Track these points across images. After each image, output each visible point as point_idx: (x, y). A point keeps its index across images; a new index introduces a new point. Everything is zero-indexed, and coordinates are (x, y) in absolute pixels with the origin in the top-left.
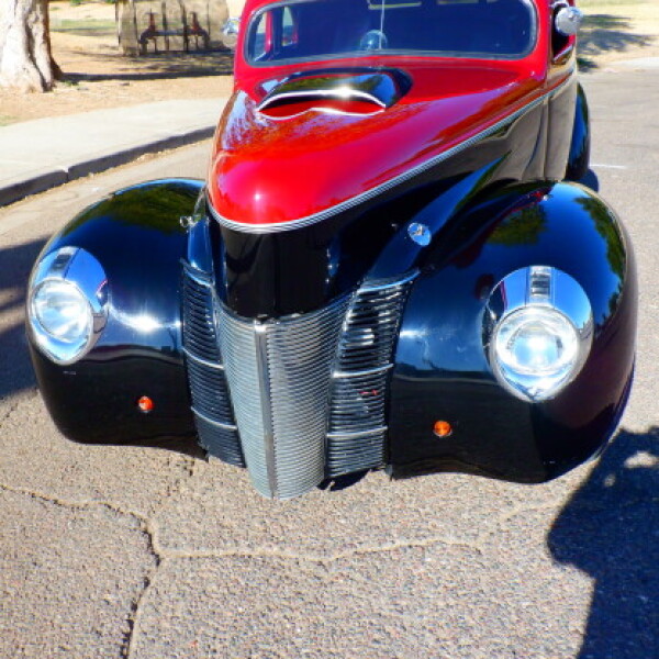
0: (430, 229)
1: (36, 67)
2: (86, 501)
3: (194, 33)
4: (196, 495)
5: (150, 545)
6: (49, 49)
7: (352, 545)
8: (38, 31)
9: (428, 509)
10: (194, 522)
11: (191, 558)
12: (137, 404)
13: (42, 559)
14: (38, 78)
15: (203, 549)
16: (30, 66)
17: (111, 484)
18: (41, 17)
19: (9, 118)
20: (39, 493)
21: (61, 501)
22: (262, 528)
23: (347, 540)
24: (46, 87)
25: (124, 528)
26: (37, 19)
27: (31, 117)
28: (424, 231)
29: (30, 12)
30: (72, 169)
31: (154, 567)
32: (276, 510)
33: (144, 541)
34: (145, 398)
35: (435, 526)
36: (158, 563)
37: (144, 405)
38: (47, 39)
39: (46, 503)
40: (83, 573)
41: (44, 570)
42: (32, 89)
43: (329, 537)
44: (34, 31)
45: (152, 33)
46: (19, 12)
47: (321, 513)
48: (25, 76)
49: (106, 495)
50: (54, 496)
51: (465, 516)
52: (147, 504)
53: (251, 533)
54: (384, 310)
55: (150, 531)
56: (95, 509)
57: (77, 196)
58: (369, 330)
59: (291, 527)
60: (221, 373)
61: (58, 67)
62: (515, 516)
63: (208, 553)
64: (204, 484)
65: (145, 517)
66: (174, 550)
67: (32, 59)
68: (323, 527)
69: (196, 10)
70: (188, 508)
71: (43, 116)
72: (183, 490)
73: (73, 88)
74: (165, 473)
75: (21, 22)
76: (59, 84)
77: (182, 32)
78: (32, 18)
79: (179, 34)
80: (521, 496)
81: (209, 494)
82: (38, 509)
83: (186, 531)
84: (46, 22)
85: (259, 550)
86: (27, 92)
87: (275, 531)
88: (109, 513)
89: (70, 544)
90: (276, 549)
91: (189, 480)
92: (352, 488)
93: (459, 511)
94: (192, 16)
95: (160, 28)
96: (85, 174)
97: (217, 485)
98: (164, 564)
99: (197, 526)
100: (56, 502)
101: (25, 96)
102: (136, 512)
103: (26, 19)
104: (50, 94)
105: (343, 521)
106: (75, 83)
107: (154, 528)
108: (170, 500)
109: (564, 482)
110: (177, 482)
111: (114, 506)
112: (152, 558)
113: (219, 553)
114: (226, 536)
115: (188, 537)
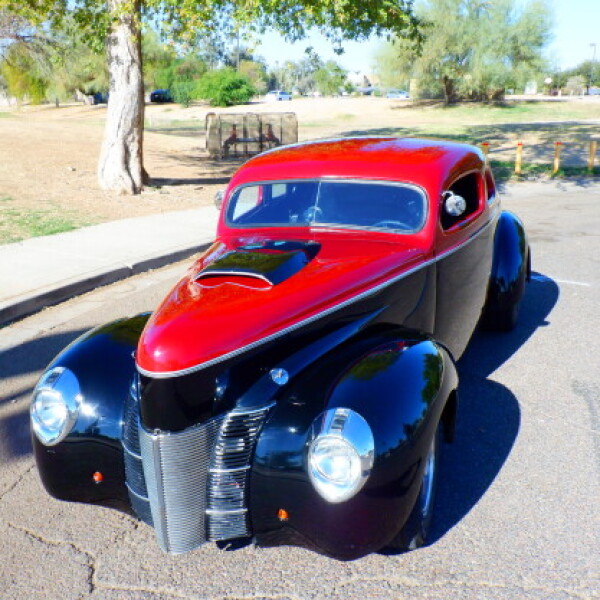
0: (289, 373)
1: (130, 174)
2: (59, 541)
3: (268, 140)
4: (133, 544)
5: (91, 577)
6: (141, 162)
7: (224, 592)
8: (134, 148)
9: (288, 572)
10: (124, 564)
11: (114, 590)
12: (92, 476)
13: (19, 578)
14: (130, 184)
15: (124, 584)
16: (125, 174)
17: (80, 529)
18: (137, 138)
19: (100, 217)
20: (31, 531)
21: (44, 538)
22: (169, 573)
23: (223, 589)
24: (136, 191)
25: (77, 563)
26: (134, 139)
27: (118, 217)
28: (282, 375)
29: (129, 134)
30: (135, 266)
31: (87, 594)
32: (182, 561)
33: (87, 573)
34: (98, 473)
35: (288, 585)
36: (91, 591)
37: (97, 477)
38: (140, 154)
39: (34, 539)
40: (41, 592)
41: (17, 587)
42: (125, 192)
43: (212, 585)
44: (130, 148)
45: (234, 140)
46: (121, 134)
47: (212, 567)
48: (120, 182)
49: (74, 537)
50: (40, 535)
51: (313, 580)
52: (98, 547)
53: (160, 576)
54: (252, 427)
55: (95, 566)
56: (64, 547)
57: (134, 289)
58: (242, 440)
59: (188, 574)
60: (140, 462)
61: (147, 175)
62: (349, 584)
63: (126, 587)
64: (142, 536)
65: (94, 556)
66: (105, 583)
67: (127, 169)
68: (209, 577)
69: (272, 123)
70: (124, 553)
71: (127, 217)
72: (127, 539)
73: (157, 191)
74: (118, 526)
75: (121, 142)
76: (147, 188)
77: (258, 139)
78: (130, 138)
79: (255, 141)
80: (360, 569)
81: (143, 544)
82: (27, 543)
83: (117, 569)
84: (140, 142)
85: (161, 589)
86: (120, 195)
87: (176, 576)
88: (72, 550)
89: (39, 571)
90: (172, 589)
91: (133, 532)
92: (242, 550)
93: (309, 576)
94: (267, 127)
95: (240, 136)
96: (145, 270)
97: (150, 538)
98: (95, 592)
99: (126, 567)
100: (40, 539)
101: (118, 198)
102: (90, 553)
103: (125, 139)
104: (138, 197)
105: (225, 575)
106: (159, 187)
107: (97, 565)
108: (115, 546)
109: (397, 562)
110: (124, 533)
111: (77, 547)
112: (89, 586)
113: (134, 588)
114: (142, 576)
115: (117, 574)
